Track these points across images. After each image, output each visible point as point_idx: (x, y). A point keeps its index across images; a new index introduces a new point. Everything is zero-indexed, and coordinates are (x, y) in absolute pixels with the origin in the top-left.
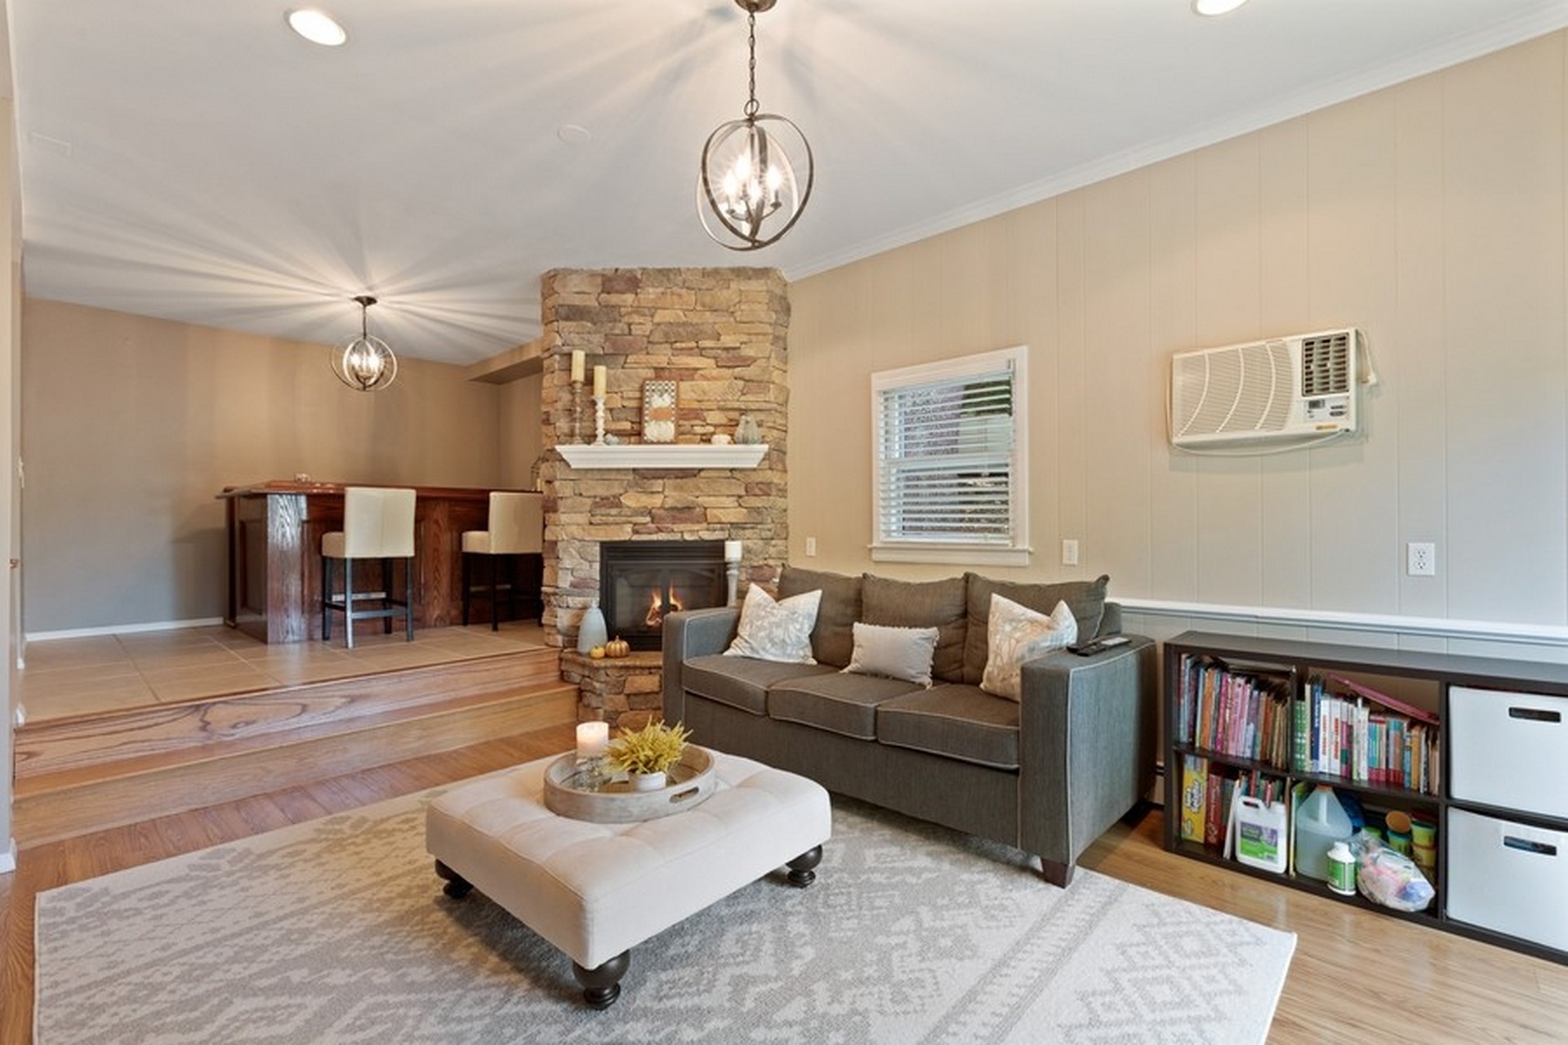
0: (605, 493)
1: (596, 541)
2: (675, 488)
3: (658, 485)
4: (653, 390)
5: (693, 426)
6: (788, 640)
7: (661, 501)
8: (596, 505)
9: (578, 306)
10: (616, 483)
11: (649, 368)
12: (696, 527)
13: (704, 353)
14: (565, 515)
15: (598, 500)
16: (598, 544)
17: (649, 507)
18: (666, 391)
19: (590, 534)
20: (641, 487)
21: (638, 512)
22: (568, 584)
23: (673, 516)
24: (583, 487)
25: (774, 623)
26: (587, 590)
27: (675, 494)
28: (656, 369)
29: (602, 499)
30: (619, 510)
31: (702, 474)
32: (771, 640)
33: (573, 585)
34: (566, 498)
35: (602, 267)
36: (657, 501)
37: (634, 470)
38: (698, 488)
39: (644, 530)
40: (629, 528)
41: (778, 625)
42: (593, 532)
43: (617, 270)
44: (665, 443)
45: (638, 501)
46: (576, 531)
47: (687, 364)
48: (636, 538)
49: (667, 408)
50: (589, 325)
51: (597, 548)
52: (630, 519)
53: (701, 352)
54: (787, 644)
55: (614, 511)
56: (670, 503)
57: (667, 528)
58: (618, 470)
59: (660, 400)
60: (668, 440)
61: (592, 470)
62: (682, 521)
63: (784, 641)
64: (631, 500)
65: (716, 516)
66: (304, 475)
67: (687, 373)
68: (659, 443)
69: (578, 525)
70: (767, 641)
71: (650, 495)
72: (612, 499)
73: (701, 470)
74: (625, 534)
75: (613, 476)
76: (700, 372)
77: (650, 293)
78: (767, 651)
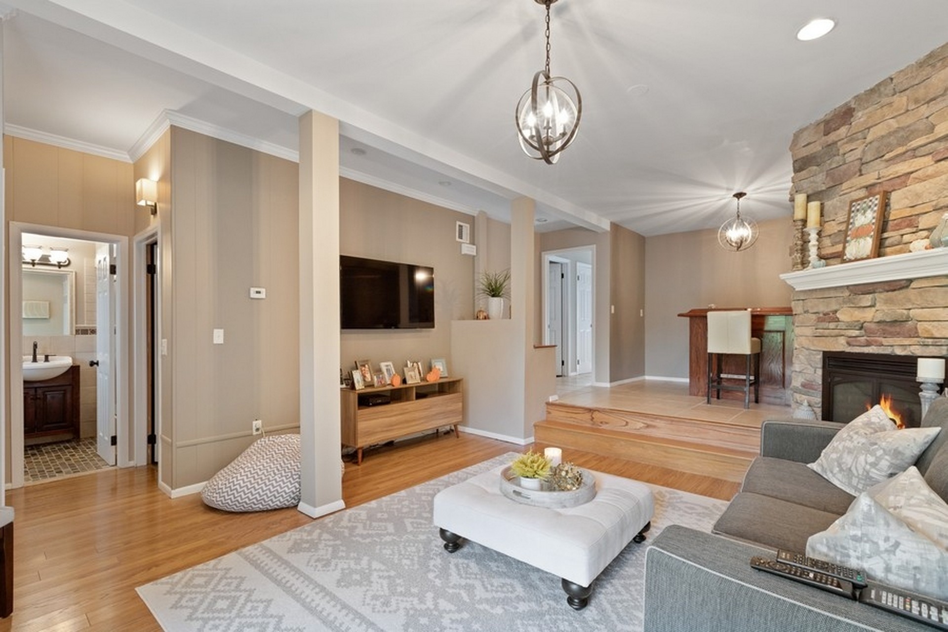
0: (826, 310)
1: (820, 351)
2: (887, 302)
3: (867, 300)
4: (858, 210)
5: (902, 235)
6: (855, 472)
7: (872, 314)
8: (820, 320)
9: (807, 156)
10: (834, 300)
11: (860, 188)
12: (907, 342)
13: (917, 153)
14: (799, 328)
15: (821, 315)
16: (821, 353)
17: (862, 321)
18: (870, 207)
19: (814, 345)
20: (853, 303)
21: (850, 326)
22: (800, 384)
23: (883, 330)
24: (809, 304)
25: (847, 448)
26: (811, 391)
27: (885, 308)
28: (867, 187)
29: (825, 315)
30: (836, 324)
31: (913, 285)
32: (839, 465)
33: (803, 386)
34: (799, 314)
35: (824, 115)
36: (868, 315)
37: (848, 287)
38: (909, 300)
39: (855, 344)
40: (842, 341)
41: (850, 452)
42: (815, 342)
43: (835, 109)
44: (862, 259)
45: (852, 316)
46: (805, 342)
47: (897, 172)
48: (849, 349)
49: (869, 224)
50: (815, 168)
51: (820, 356)
52: (843, 332)
53: (914, 153)
54: (853, 475)
55: (832, 325)
56: (879, 317)
57: (876, 341)
58: (835, 288)
59: (863, 217)
60: (865, 256)
61: (816, 290)
62: (893, 335)
63: (850, 469)
64: (844, 316)
65: (927, 331)
66: (713, 305)
67: (898, 181)
68: (856, 260)
69: (807, 336)
70: (836, 463)
71: (861, 309)
72: (831, 314)
73: (911, 281)
74: (840, 345)
75: (832, 294)
76: (912, 175)
77: (860, 117)
78: (834, 475)
